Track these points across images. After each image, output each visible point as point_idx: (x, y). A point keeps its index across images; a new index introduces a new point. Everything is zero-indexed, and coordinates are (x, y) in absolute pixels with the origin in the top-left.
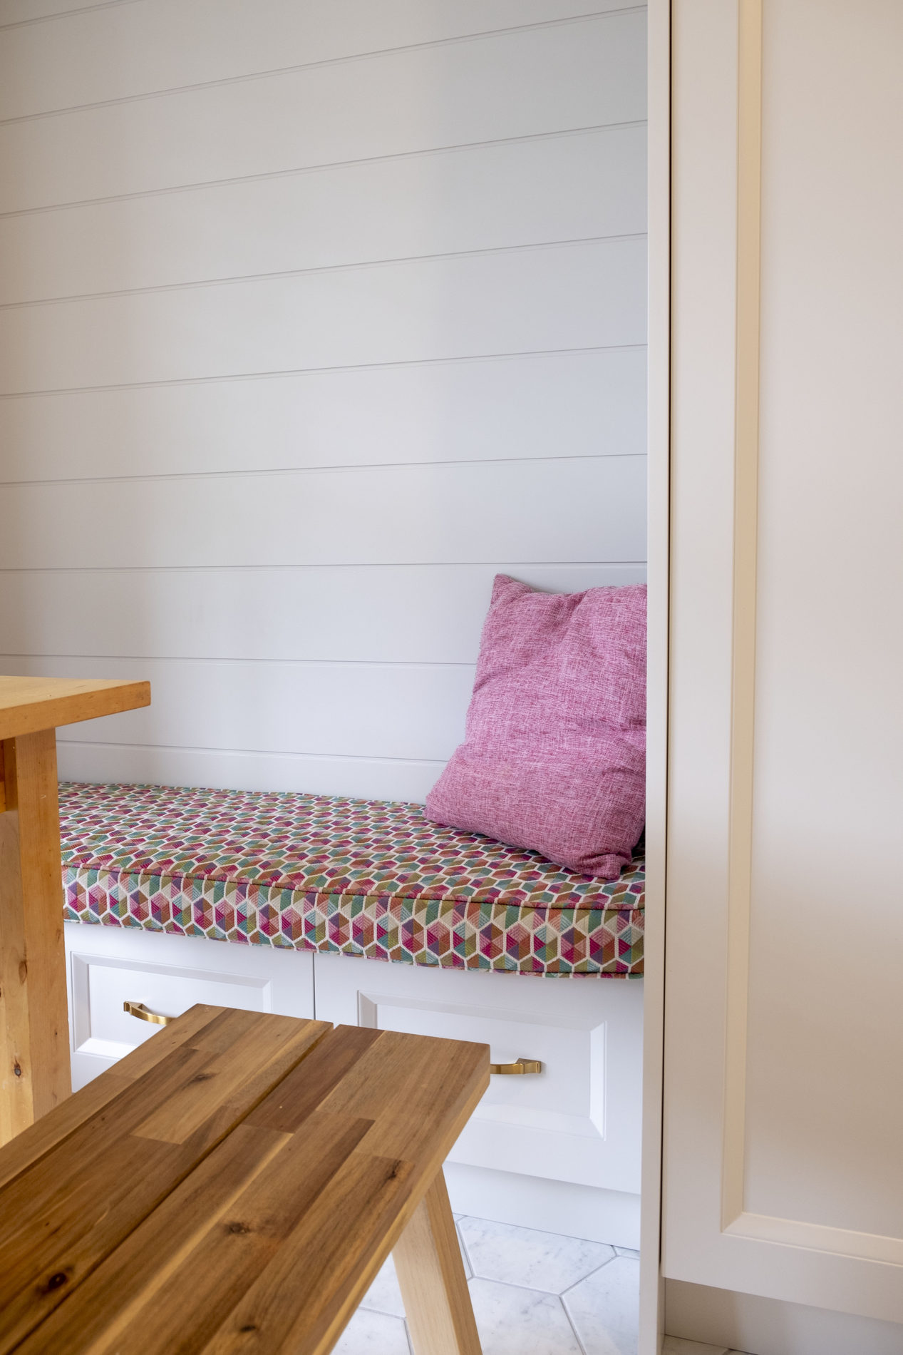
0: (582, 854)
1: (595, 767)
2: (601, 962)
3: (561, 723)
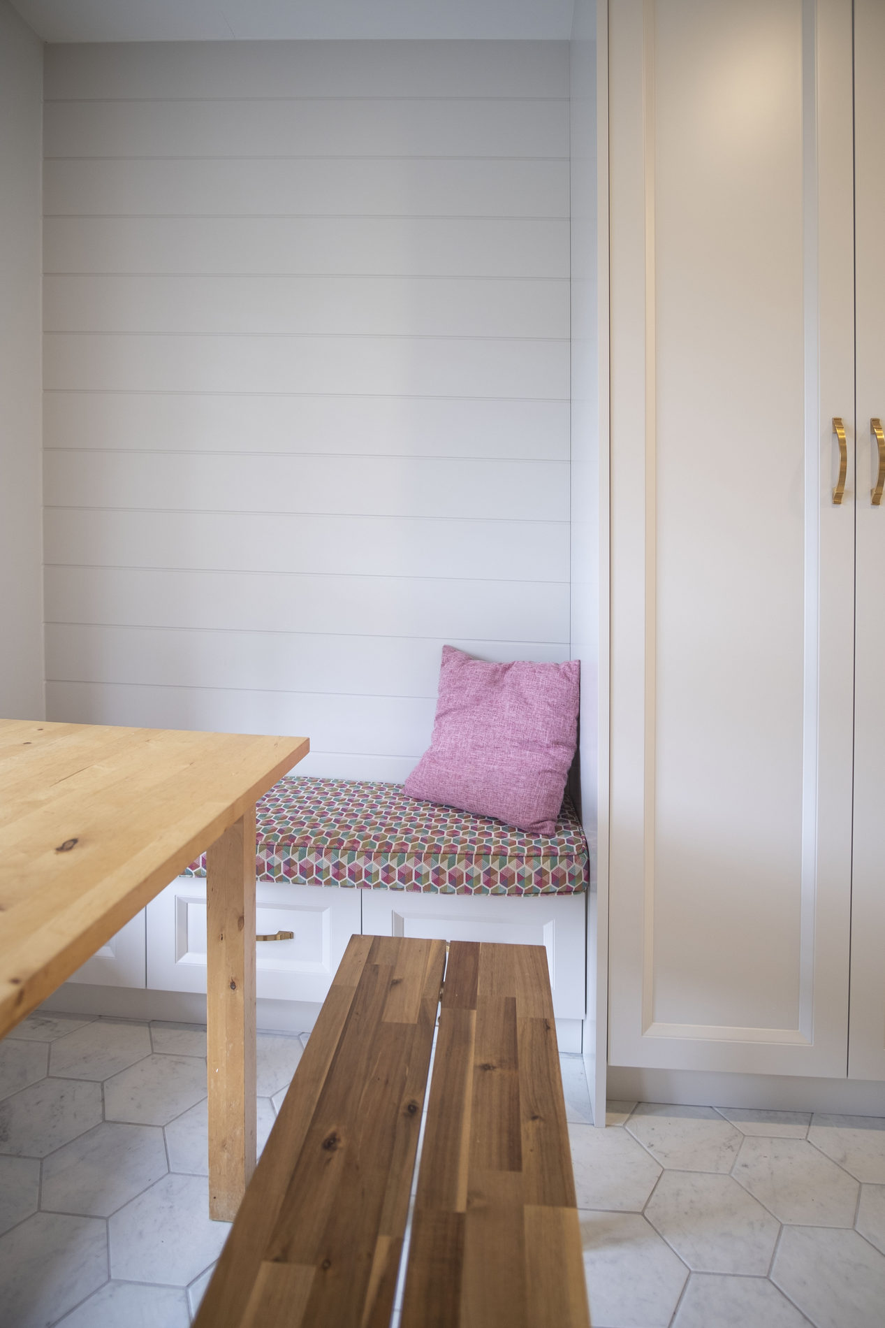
0: (532, 821)
1: (533, 769)
2: (558, 886)
3: (508, 742)
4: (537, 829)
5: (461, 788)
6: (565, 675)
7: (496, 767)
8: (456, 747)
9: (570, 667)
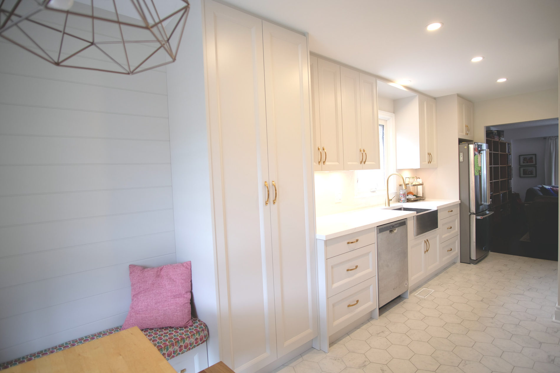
0: (185, 323)
1: (181, 304)
2: (201, 341)
3: (169, 297)
4: (187, 325)
5: (154, 320)
6: (187, 268)
7: (167, 308)
8: (148, 305)
9: (188, 265)
